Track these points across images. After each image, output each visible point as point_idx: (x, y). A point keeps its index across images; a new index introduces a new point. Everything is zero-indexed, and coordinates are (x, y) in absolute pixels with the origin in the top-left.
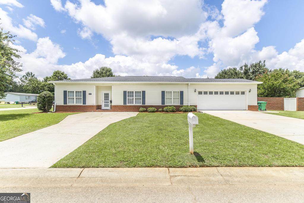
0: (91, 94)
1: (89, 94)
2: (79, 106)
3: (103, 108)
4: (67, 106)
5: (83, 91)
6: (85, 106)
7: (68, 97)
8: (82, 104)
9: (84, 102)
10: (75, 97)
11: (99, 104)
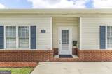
0: (45, 31)
1: (42, 31)
2: (24, 52)
3: (61, 52)
4: (3, 52)
5: (32, 27)
6: (34, 52)
7: (5, 37)
8: (29, 49)
9: (34, 44)
10: (17, 37)
11: (56, 47)
